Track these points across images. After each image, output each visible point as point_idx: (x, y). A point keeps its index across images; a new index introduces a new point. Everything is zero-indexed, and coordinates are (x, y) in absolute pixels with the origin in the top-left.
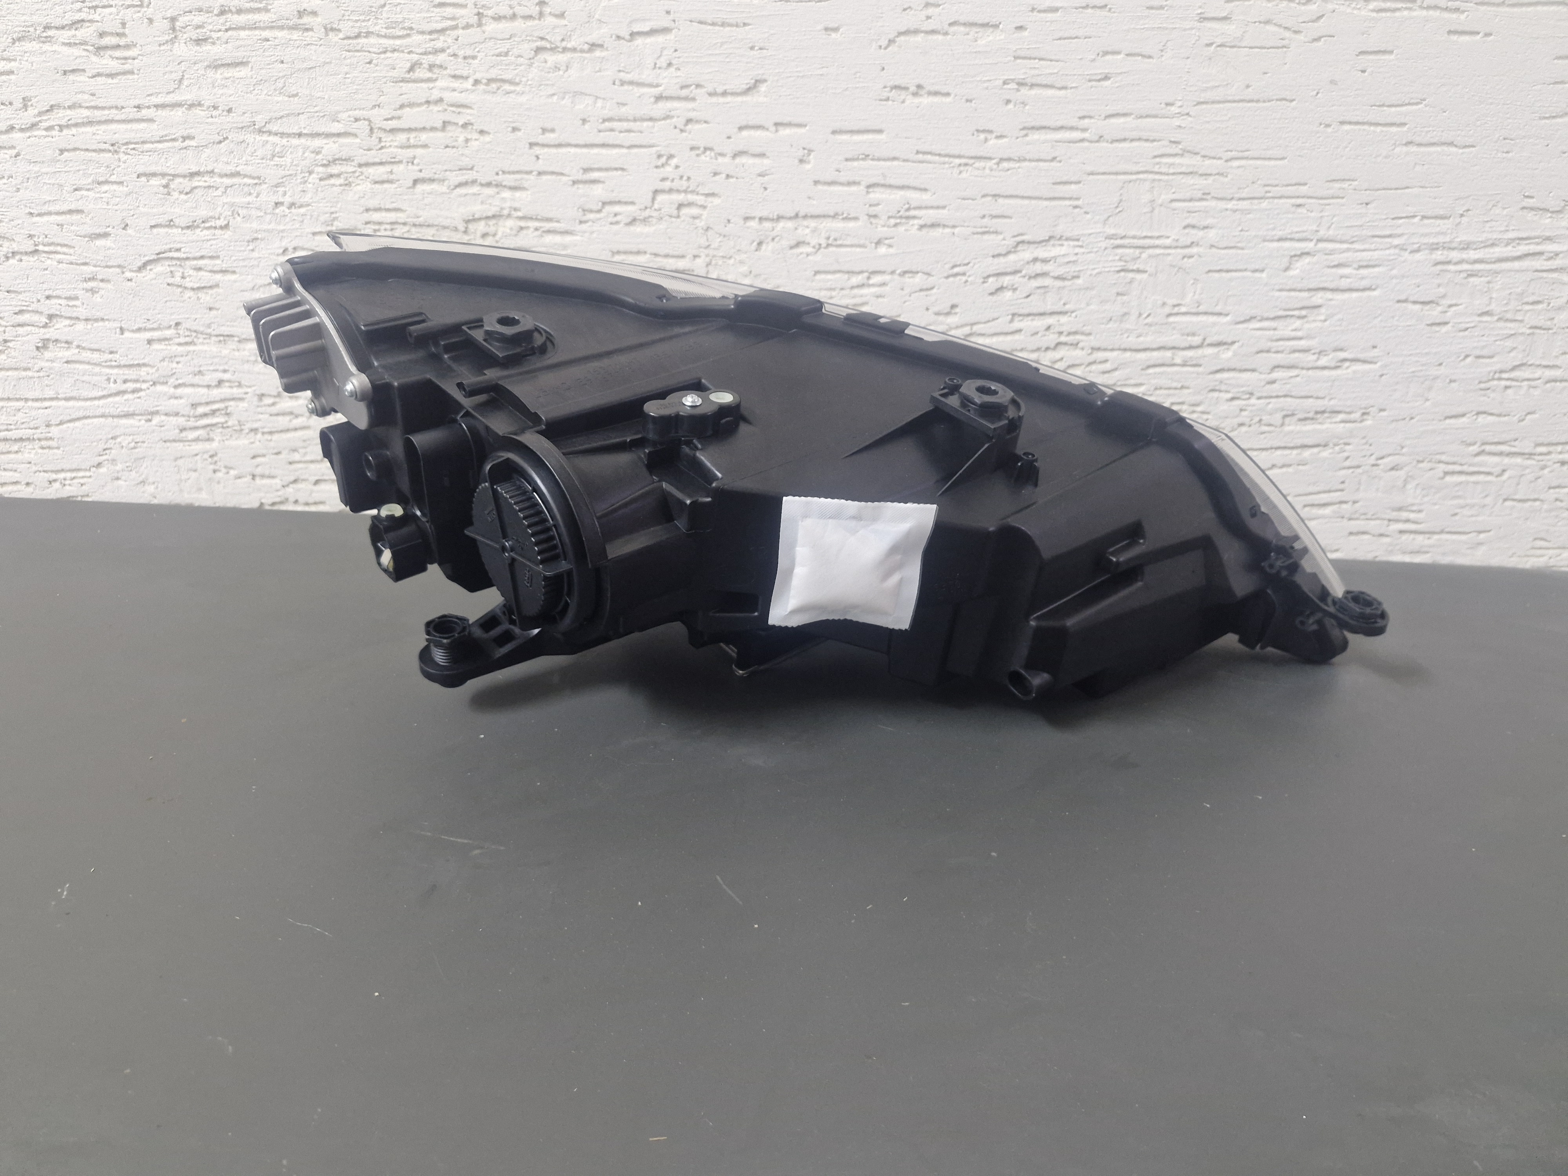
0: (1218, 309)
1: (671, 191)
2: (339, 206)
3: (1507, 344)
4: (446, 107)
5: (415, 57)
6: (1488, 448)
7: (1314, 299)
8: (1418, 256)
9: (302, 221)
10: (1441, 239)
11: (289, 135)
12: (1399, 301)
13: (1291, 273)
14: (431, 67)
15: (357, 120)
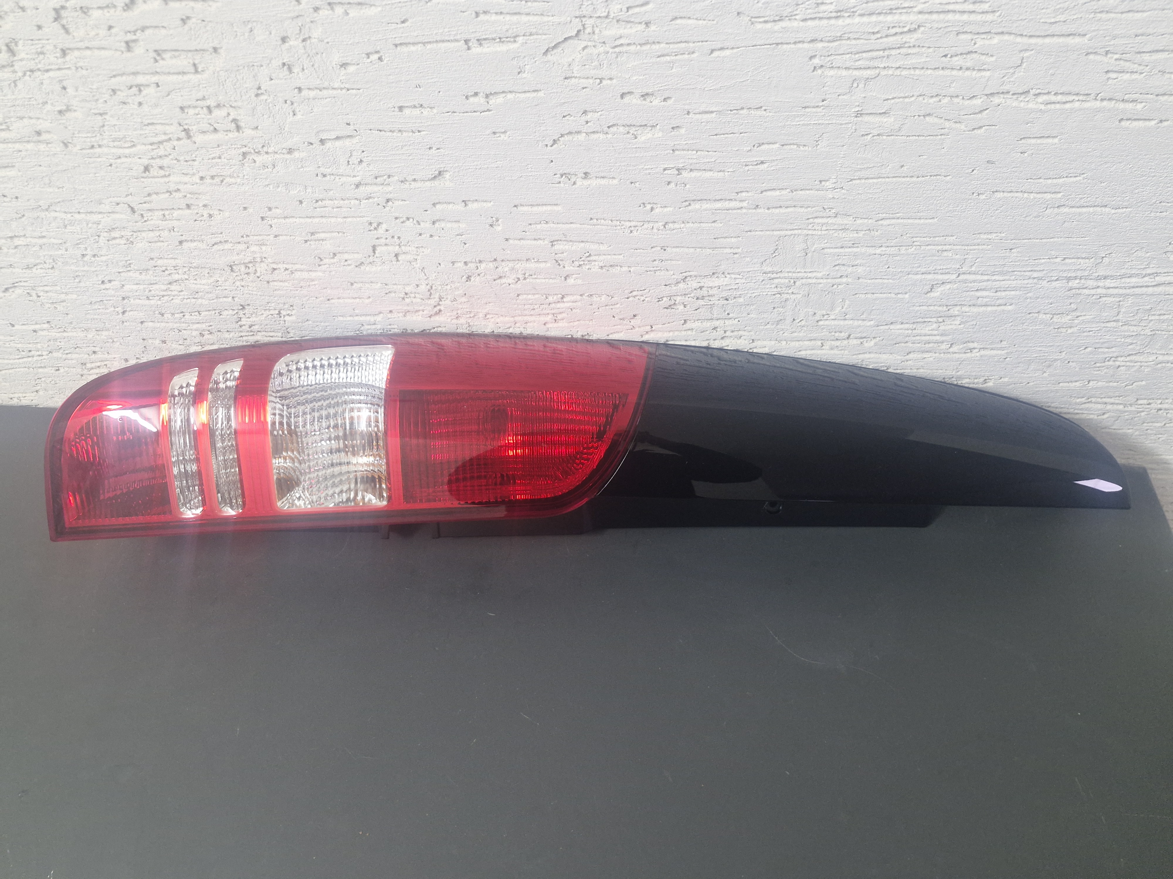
0: (863, 317)
1: (386, 245)
2: (129, 256)
3: (1126, 341)
4: (185, 194)
5: (145, 161)
6: (1093, 400)
7: (951, 311)
8: (1054, 284)
9: (107, 265)
10: (1079, 274)
11: (70, 213)
12: (1029, 314)
13: (932, 295)
14: (161, 168)
15: (118, 204)
